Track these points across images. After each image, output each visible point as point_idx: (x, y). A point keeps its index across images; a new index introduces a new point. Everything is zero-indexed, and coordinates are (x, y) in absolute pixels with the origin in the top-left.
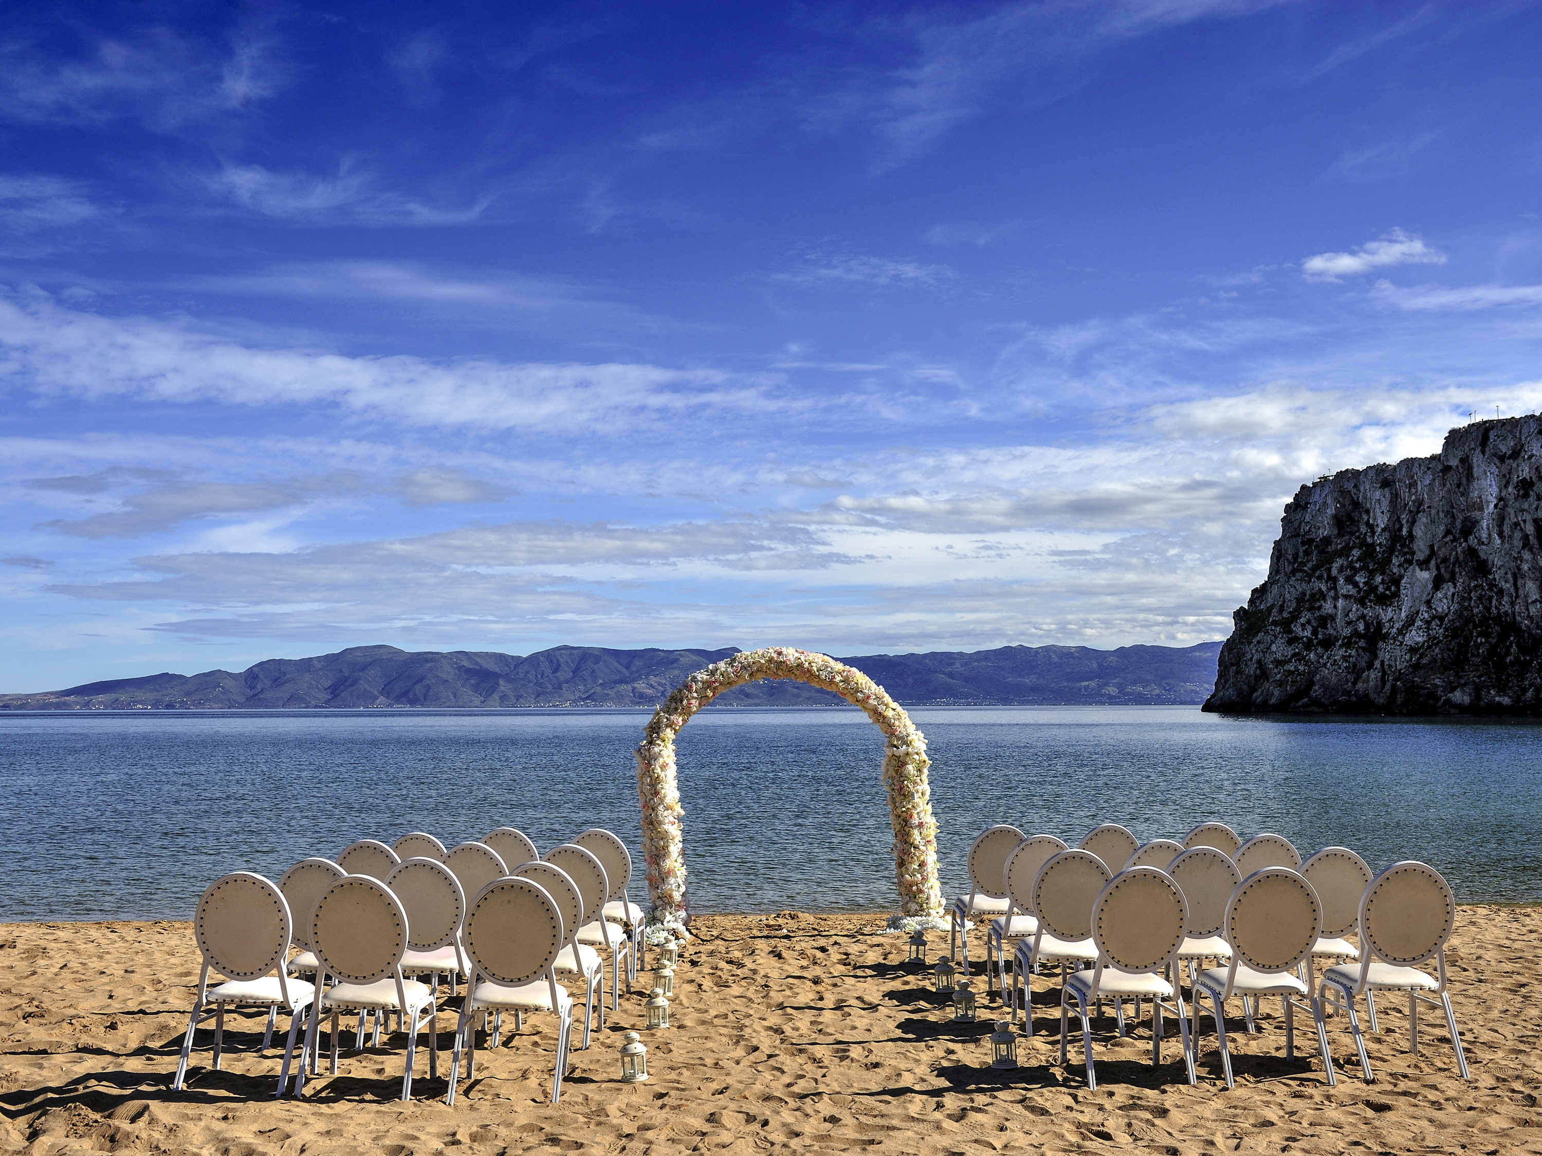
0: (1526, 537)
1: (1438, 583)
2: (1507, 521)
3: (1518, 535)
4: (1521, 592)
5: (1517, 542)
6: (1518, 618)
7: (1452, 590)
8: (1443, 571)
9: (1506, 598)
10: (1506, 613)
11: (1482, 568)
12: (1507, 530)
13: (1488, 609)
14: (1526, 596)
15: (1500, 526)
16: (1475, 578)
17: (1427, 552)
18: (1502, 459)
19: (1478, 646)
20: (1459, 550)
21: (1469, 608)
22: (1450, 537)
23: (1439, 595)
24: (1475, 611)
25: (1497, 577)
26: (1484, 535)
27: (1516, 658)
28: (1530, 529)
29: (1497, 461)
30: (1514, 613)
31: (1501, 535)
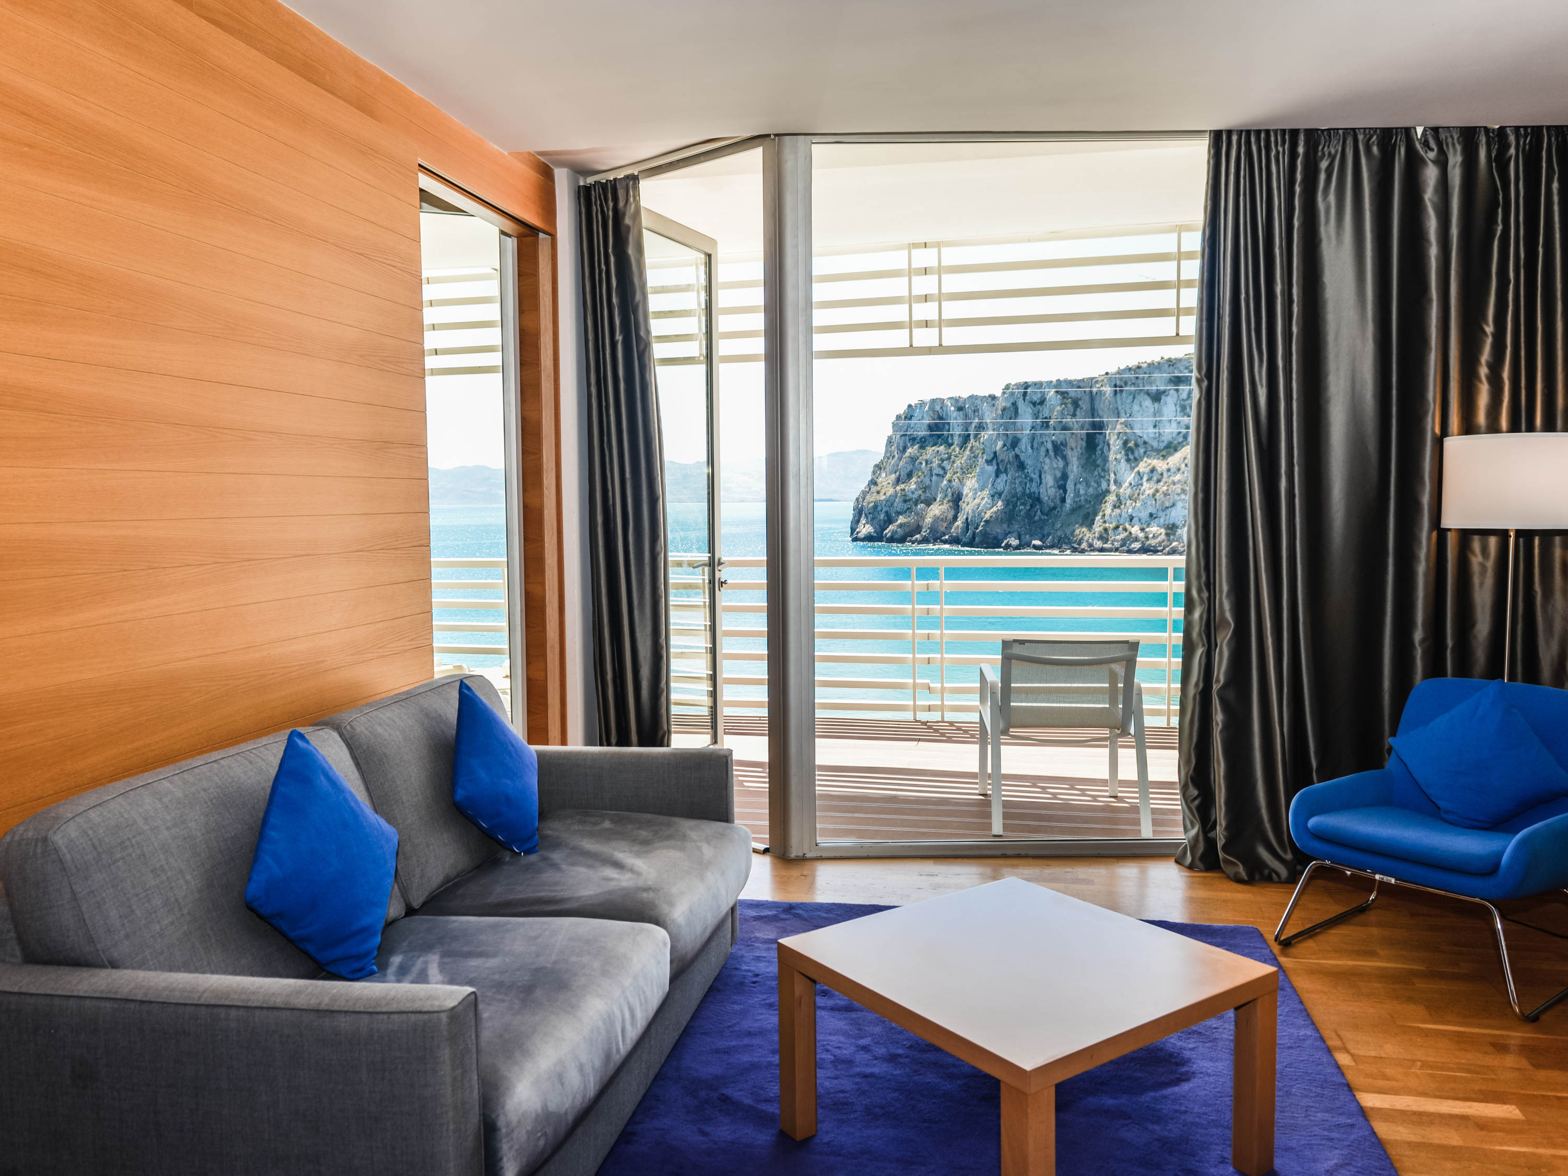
0: (1047, 451)
1: (998, 473)
2: (1036, 440)
3: (1043, 449)
4: (1043, 481)
5: (1043, 453)
6: (1041, 496)
7: (1005, 478)
8: (1000, 467)
9: (1034, 484)
10: (1034, 493)
11: (1021, 466)
12: (1035, 445)
13: (1024, 489)
14: (1046, 484)
15: (1032, 442)
16: (1018, 471)
17: (992, 456)
18: (1034, 404)
19: (1020, 511)
20: (1010, 455)
21: (1015, 489)
22: (1006, 448)
23: (999, 480)
24: (1018, 490)
25: (1030, 471)
26: (1023, 448)
27: (1040, 517)
28: (1050, 446)
29: (1031, 405)
30: (1039, 493)
31: (1032, 447)
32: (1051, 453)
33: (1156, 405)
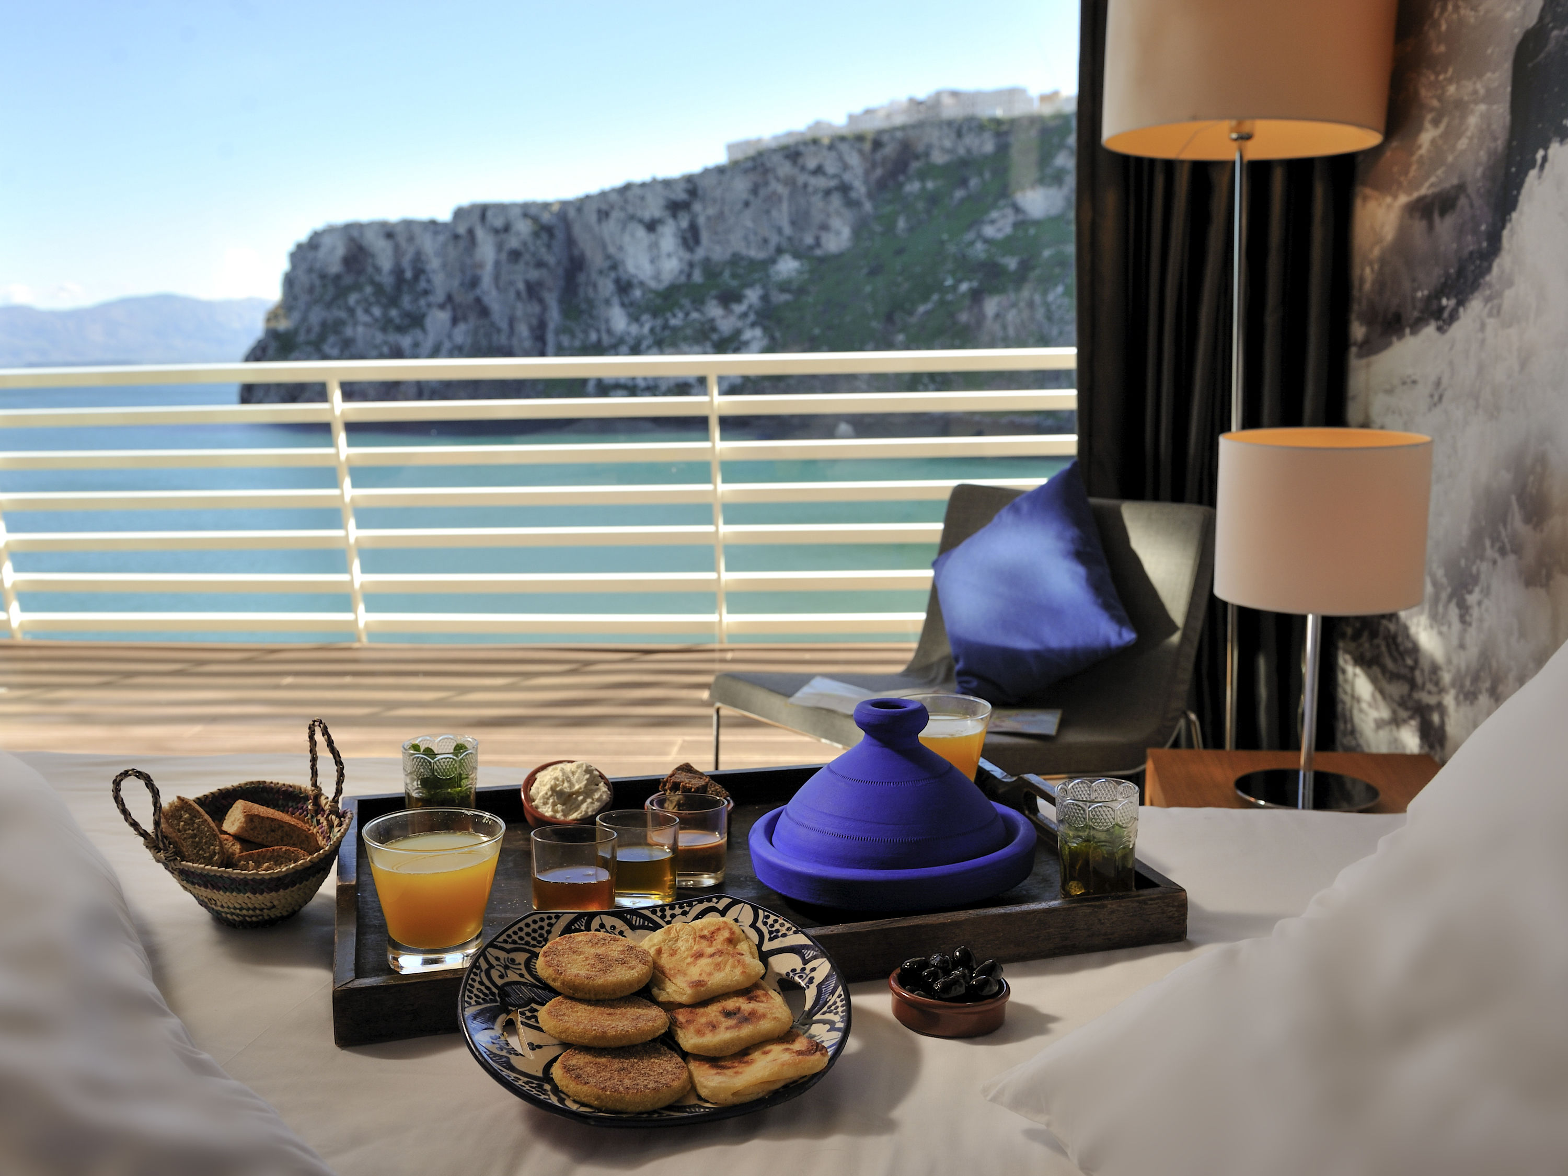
0: (518, 294)
1: (455, 321)
2: (502, 279)
3: (511, 290)
5: (512, 295)
7: (465, 327)
8: (458, 312)
12: (502, 285)
15: (497, 282)
16: (480, 319)
17: (444, 299)
18: (496, 231)
20: (469, 298)
22: (463, 288)
23: (457, 330)
25: (497, 319)
26: (486, 288)
28: (521, 286)
29: (493, 233)
31: (498, 287)
32: (524, 294)
33: (653, 237)
